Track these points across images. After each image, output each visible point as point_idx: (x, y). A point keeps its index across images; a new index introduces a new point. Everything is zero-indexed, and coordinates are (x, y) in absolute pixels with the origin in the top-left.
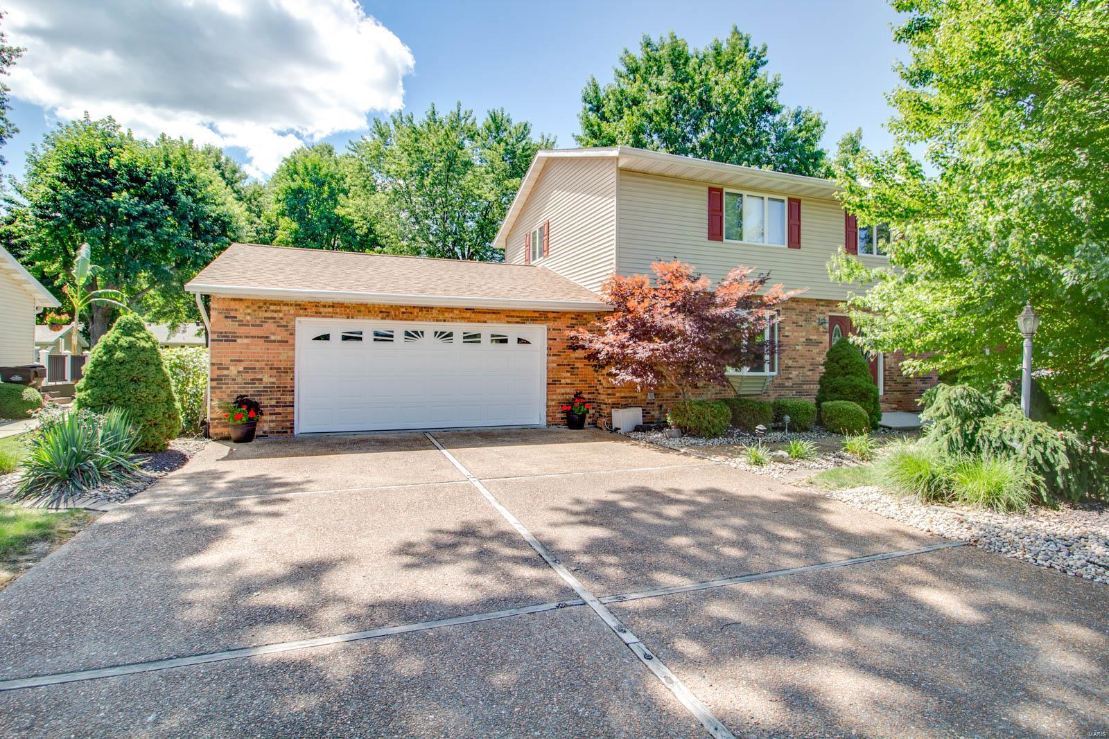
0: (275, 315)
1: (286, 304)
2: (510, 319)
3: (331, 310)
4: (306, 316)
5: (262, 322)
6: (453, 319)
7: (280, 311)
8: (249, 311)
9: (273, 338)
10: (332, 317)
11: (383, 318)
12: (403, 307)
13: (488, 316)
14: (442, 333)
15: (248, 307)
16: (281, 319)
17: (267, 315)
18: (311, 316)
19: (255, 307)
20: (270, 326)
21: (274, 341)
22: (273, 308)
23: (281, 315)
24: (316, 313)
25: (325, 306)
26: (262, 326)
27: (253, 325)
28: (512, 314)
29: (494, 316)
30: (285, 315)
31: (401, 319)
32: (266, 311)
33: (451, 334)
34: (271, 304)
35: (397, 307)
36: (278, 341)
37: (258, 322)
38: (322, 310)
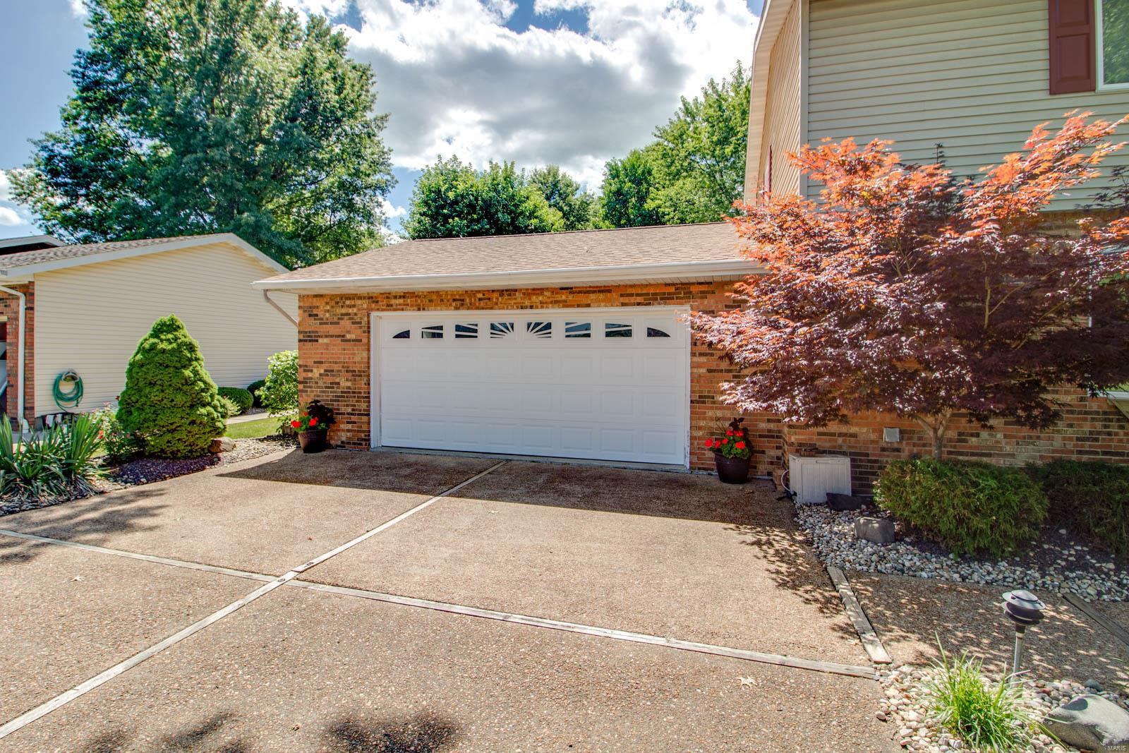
0: (350, 311)
1: (360, 298)
2: (626, 300)
3: (401, 301)
4: (378, 310)
5: (339, 319)
6: (543, 305)
7: (354, 306)
8: (328, 308)
9: (348, 336)
10: (403, 310)
11: (457, 308)
12: (479, 292)
13: (592, 296)
14: (537, 324)
15: (327, 303)
16: (356, 314)
17: (344, 311)
18: (383, 310)
19: (333, 303)
20: (346, 323)
21: (349, 341)
22: (348, 302)
23: (355, 310)
24: (388, 306)
25: (395, 297)
26: (338, 323)
27: (332, 323)
28: (629, 291)
29: (601, 296)
30: (359, 310)
31: (477, 308)
32: (342, 307)
33: (548, 326)
34: (347, 299)
35: (472, 293)
36: (354, 341)
37: (336, 320)
38: (393, 301)
